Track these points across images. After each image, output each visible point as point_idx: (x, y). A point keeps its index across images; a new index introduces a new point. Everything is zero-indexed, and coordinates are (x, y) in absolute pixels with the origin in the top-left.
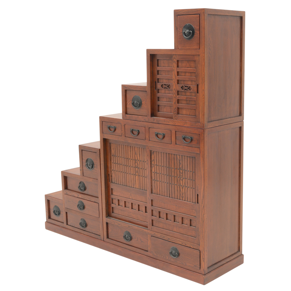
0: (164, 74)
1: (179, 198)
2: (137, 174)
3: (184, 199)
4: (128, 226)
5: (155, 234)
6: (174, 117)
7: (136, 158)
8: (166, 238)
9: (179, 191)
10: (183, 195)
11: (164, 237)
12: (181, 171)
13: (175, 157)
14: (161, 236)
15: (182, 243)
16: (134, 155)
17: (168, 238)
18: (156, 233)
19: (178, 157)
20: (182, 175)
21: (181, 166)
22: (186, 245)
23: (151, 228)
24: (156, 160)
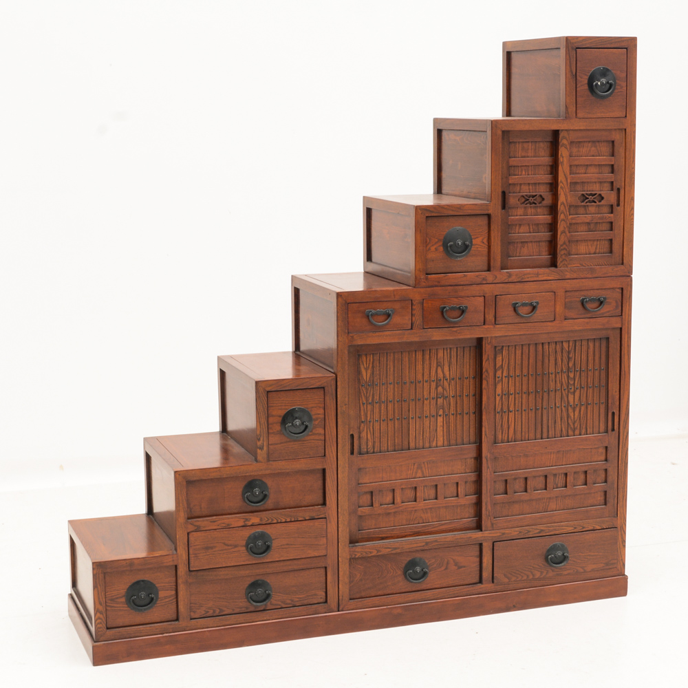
0: (524, 173)
1: (564, 433)
2: (441, 412)
3: (577, 432)
4: (424, 544)
5: (503, 534)
6: (562, 262)
7: (440, 375)
8: (534, 531)
9: (566, 419)
10: (576, 425)
11: (529, 532)
12: (571, 375)
13: (558, 347)
14: (520, 532)
15: (575, 528)
16: (434, 369)
17: (538, 531)
18: (507, 531)
19: (566, 345)
20: (572, 382)
21: (571, 365)
22: (584, 528)
23: (492, 524)
24: (506, 365)
